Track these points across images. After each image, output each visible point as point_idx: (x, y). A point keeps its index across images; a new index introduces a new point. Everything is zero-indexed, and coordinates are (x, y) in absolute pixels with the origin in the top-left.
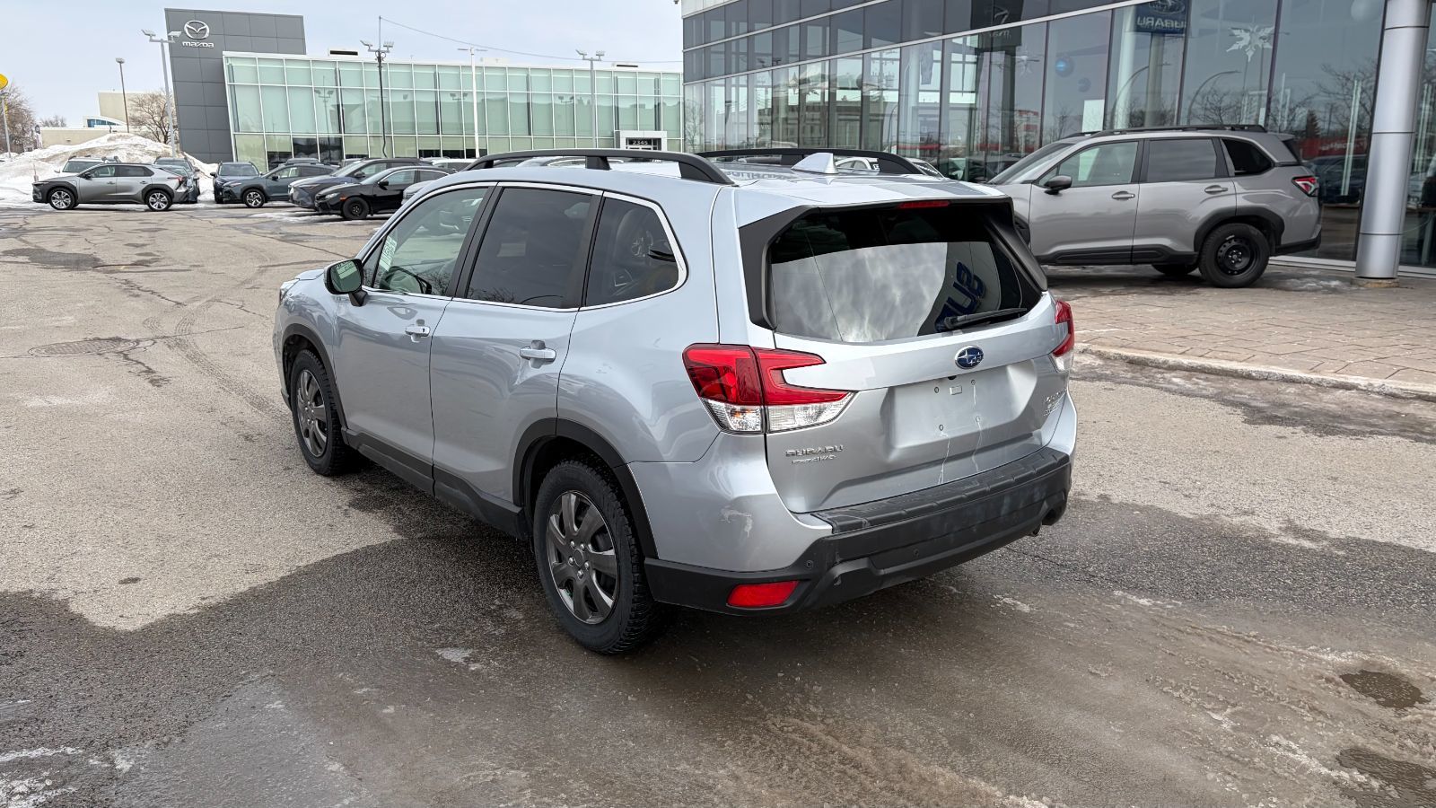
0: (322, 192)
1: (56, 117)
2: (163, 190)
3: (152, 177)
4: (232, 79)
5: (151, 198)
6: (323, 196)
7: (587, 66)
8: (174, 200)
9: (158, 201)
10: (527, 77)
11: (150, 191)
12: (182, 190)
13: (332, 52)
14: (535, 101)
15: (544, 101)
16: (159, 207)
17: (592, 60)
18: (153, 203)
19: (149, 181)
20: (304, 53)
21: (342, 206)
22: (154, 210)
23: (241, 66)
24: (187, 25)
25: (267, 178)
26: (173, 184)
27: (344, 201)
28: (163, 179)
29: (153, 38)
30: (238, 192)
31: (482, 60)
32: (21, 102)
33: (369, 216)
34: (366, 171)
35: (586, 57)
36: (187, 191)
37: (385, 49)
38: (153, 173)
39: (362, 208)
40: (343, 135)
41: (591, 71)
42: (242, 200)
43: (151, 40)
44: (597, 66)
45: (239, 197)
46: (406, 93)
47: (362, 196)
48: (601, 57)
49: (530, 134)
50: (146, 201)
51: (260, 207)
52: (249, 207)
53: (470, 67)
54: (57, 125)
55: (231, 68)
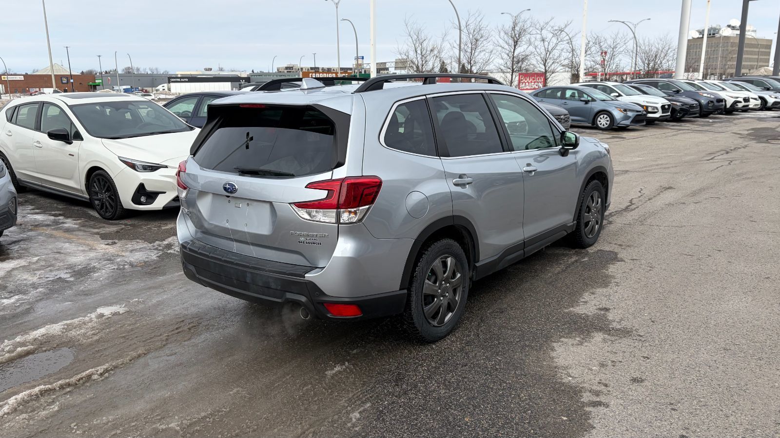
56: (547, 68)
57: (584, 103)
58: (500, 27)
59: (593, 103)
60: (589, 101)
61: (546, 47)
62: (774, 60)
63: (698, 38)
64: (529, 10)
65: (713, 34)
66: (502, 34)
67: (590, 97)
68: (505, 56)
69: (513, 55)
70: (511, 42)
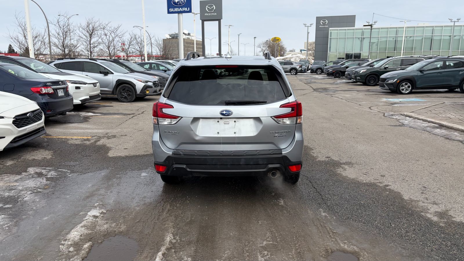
0: (328, 70)
1: (293, 49)
2: (295, 69)
3: (293, 65)
4: (331, 36)
5: (292, 71)
6: (328, 71)
7: (452, 24)
8: (298, 72)
9: (293, 72)
10: (433, 29)
11: (292, 69)
12: (300, 69)
13: (364, 26)
14: (435, 38)
15: (439, 38)
16: (293, 74)
17: (455, 22)
18: (292, 73)
19: (292, 66)
20: (354, 27)
21: (333, 74)
22: (292, 75)
23: (334, 32)
24: (322, 21)
25: (324, 65)
26: (298, 67)
27: (334, 72)
28: (296, 66)
29: (306, 26)
30: (315, 69)
31: (418, 24)
32: (283, 45)
33: (341, 77)
34: (346, 63)
35: (452, 21)
36: (301, 69)
37: (374, 23)
38: (293, 64)
39: (339, 75)
40: (362, 52)
41: (454, 26)
42: (316, 72)
43: (305, 26)
44: (456, 24)
45: (315, 71)
46: (393, 37)
47: (341, 71)
48: (459, 21)
49: (431, 50)
50: (290, 72)
51: (321, 74)
52: (317, 74)
53: (404, 27)
54: (293, 51)
55: (331, 33)
56: (110, 51)
57: (164, 71)
58: (79, 25)
59: (169, 71)
60: (166, 70)
61: (108, 39)
62: (219, 51)
63: (170, 38)
64: (78, 15)
65: (177, 37)
66: (81, 29)
67: (167, 68)
68: (85, 43)
69: (90, 43)
70: (88, 35)
